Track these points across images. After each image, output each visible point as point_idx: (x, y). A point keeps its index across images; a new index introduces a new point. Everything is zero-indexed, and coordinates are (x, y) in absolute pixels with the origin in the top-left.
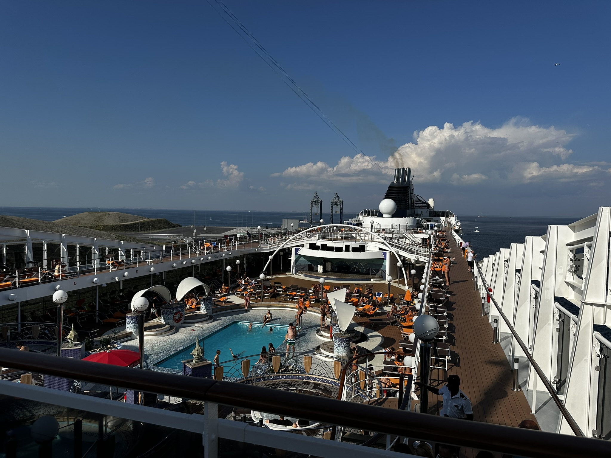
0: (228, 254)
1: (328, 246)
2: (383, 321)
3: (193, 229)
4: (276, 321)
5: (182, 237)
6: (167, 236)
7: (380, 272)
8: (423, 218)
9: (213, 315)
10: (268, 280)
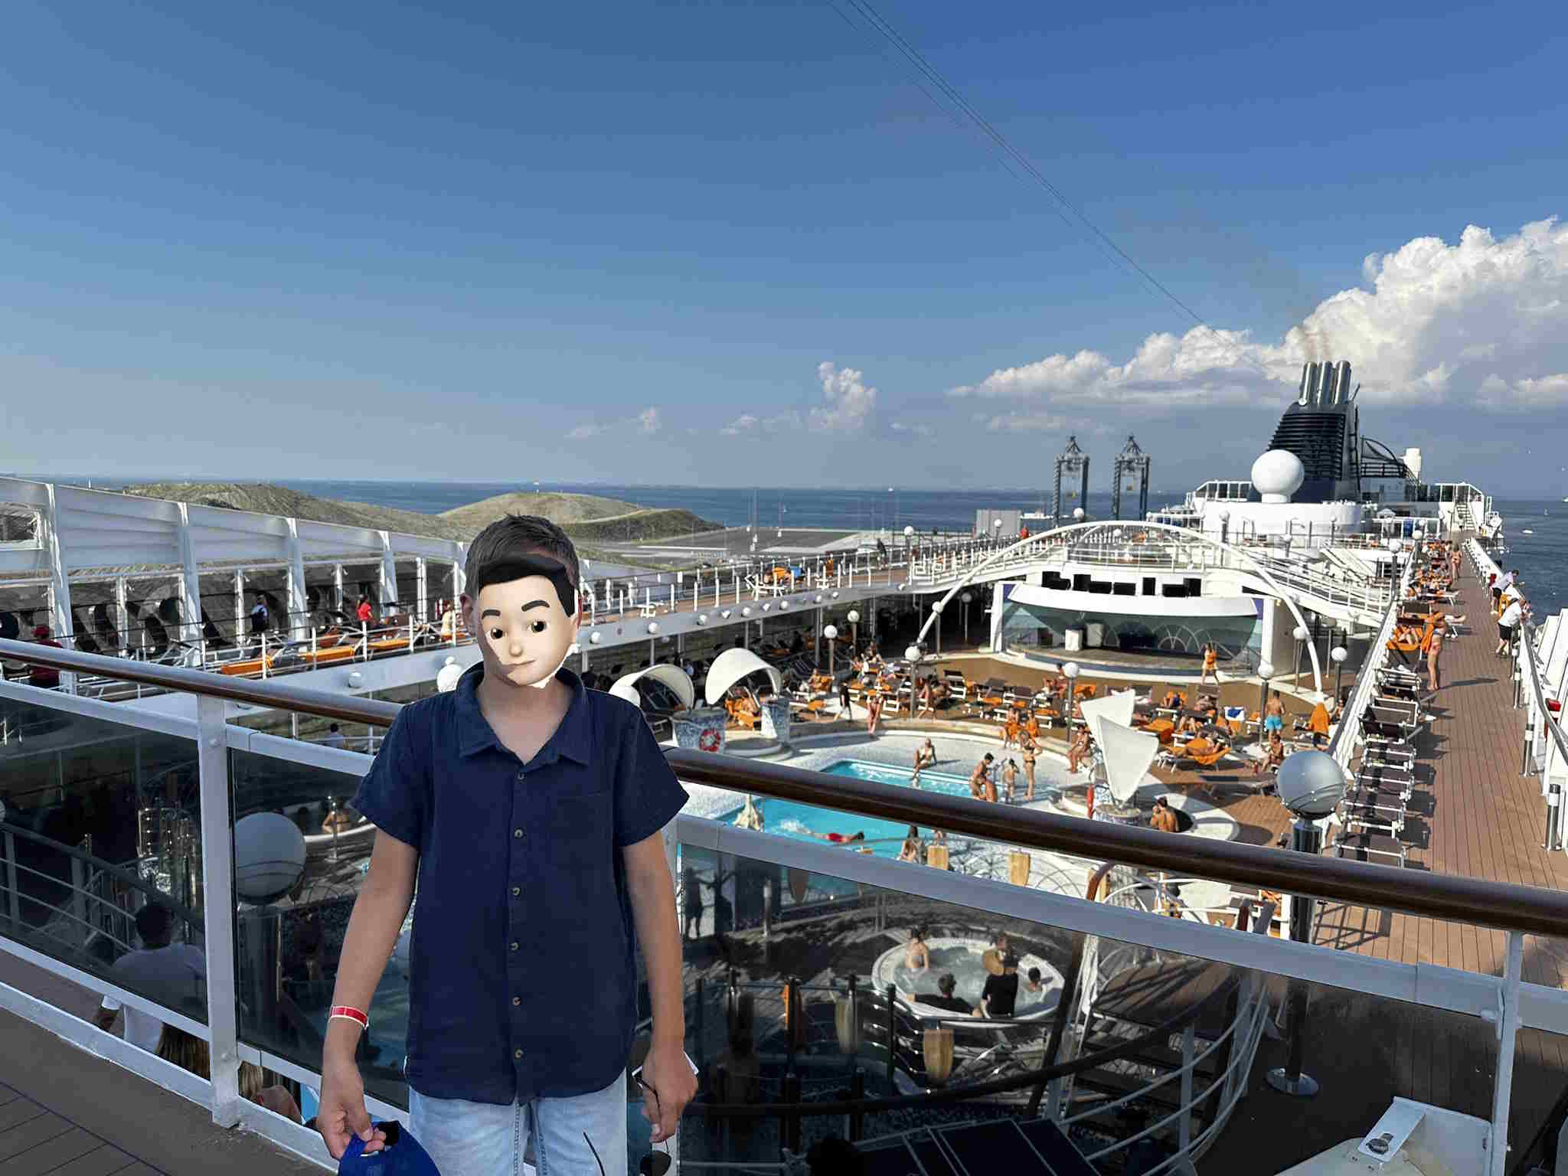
0: (829, 597)
1: (1093, 579)
2: (1240, 783)
3: (751, 535)
4: (945, 766)
5: (725, 555)
6: (690, 551)
7: (1244, 652)
8: (1385, 504)
9: (790, 741)
10: (928, 664)
